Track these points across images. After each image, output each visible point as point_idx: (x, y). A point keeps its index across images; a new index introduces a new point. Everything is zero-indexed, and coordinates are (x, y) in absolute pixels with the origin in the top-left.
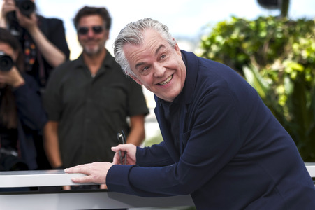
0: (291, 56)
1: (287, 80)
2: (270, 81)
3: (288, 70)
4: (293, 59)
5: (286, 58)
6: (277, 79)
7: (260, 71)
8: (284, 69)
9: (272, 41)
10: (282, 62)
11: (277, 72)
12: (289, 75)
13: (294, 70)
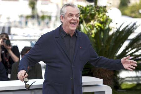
0: (97, 20)
1: (95, 29)
2: (89, 29)
3: (96, 25)
4: (98, 21)
5: (95, 21)
6: (92, 28)
7: (86, 25)
8: (95, 24)
9: (91, 14)
10: (94, 22)
11: (92, 25)
12: (96, 27)
13: (97, 25)
